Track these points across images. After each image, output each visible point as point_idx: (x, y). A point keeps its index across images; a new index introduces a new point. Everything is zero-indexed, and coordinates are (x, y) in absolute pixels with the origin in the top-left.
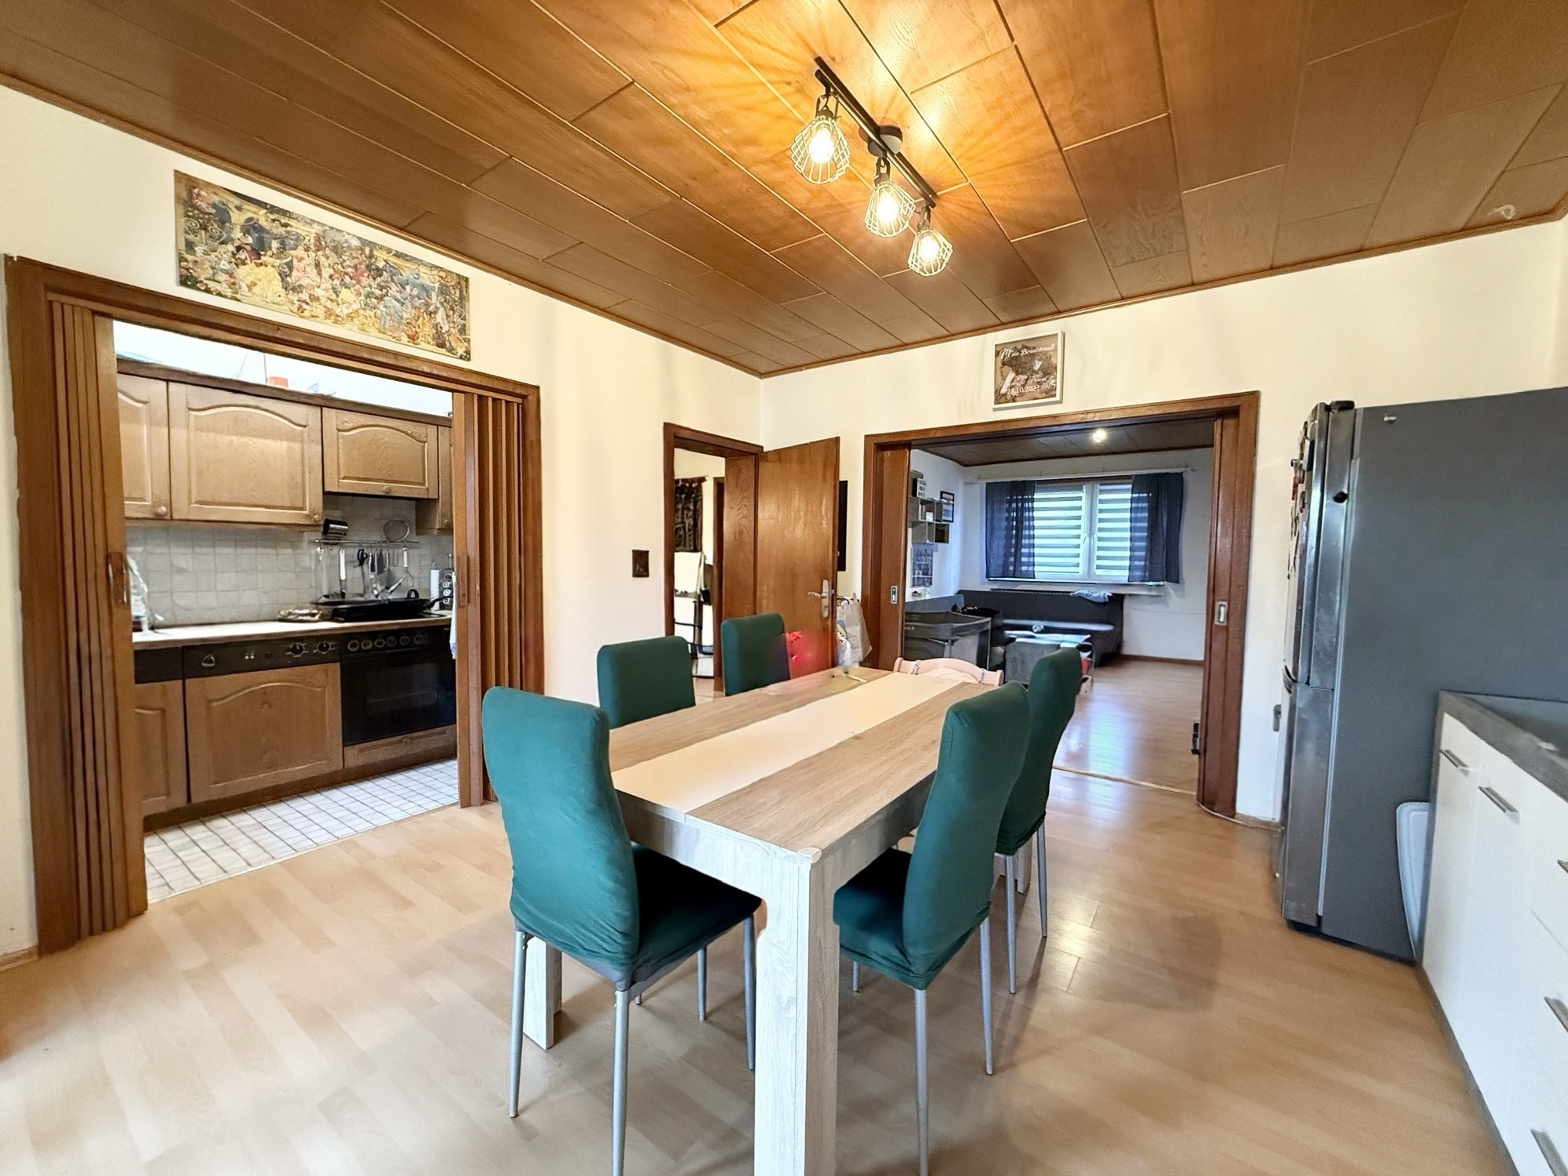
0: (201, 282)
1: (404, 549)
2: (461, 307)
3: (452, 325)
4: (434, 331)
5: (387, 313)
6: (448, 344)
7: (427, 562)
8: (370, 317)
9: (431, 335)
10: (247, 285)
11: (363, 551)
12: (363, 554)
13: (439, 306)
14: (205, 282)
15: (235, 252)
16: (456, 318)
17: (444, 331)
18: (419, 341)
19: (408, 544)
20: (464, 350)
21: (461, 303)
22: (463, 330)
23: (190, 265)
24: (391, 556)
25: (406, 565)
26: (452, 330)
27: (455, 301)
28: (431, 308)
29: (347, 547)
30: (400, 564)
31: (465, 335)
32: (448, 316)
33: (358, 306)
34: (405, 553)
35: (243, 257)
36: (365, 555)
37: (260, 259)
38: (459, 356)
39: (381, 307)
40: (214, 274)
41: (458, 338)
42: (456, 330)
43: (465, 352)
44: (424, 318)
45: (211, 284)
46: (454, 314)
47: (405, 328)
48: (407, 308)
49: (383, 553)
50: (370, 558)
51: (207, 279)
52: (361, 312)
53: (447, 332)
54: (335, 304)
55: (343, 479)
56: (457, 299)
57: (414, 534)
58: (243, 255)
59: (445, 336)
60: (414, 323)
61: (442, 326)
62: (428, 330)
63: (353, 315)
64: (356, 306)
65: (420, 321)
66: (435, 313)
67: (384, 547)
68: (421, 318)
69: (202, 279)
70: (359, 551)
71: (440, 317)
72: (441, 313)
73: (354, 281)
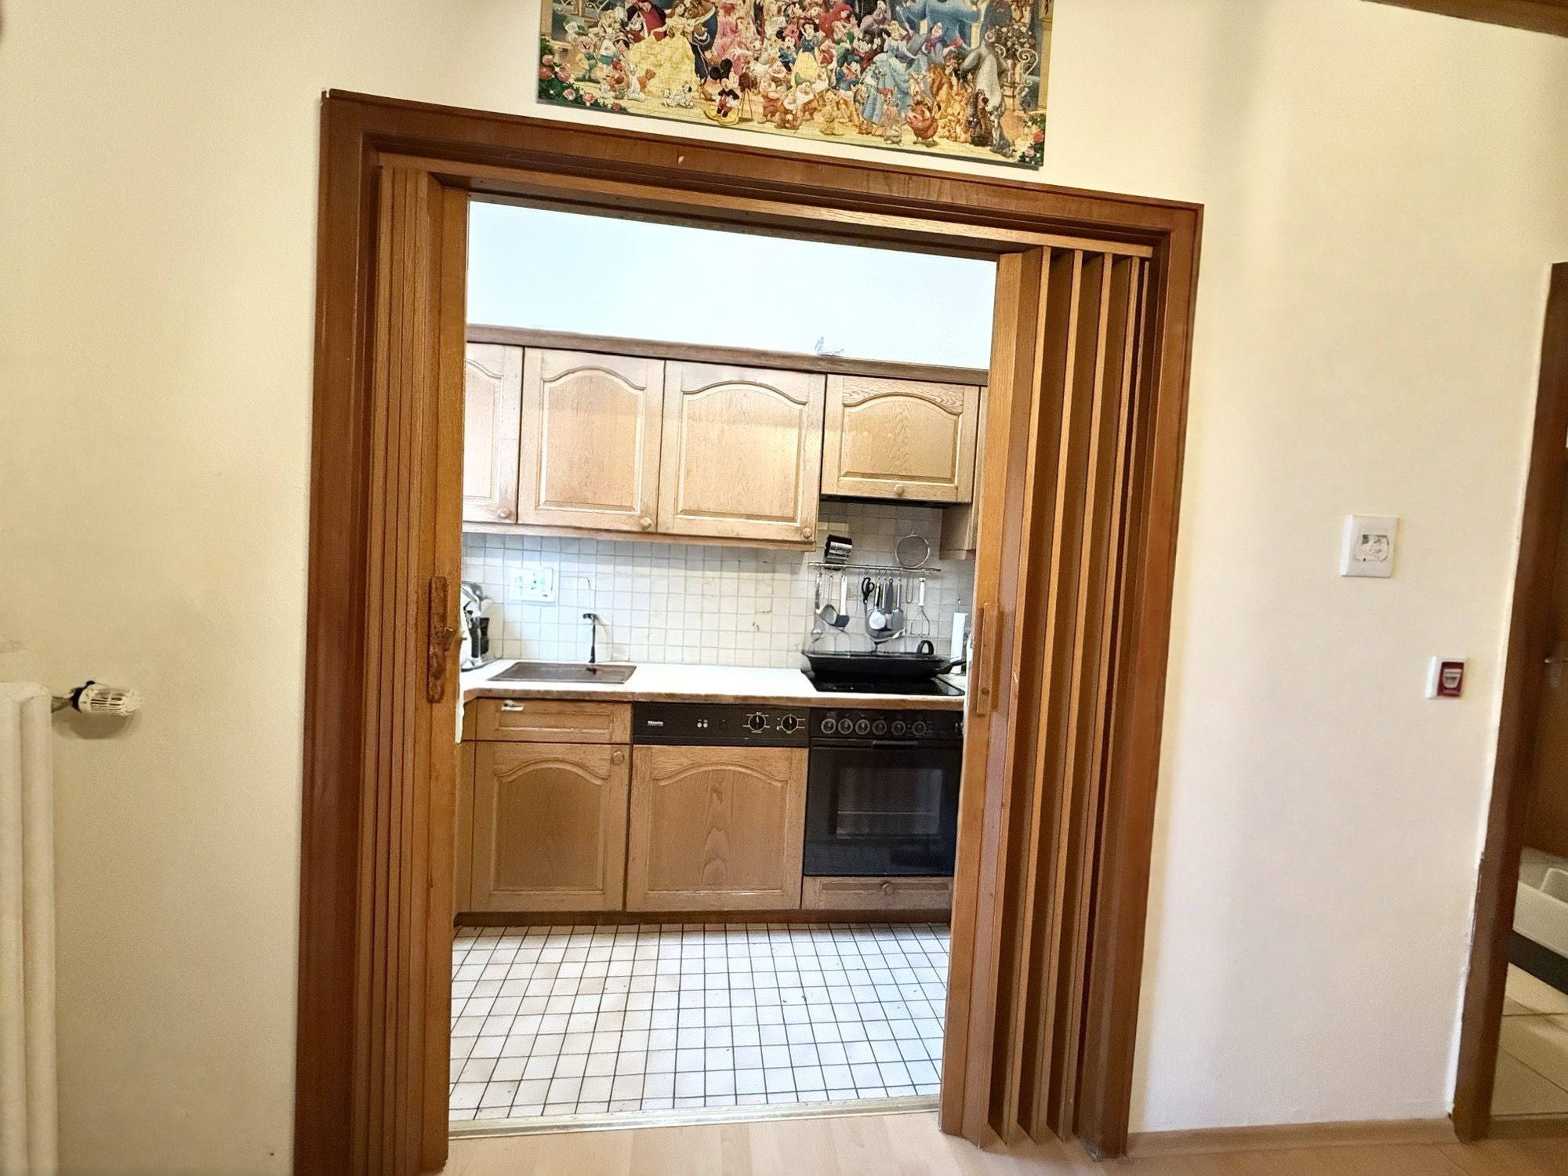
0: (570, 86)
1: (921, 579)
2: (1033, 47)
3: (1008, 92)
4: (970, 111)
5: (878, 90)
6: (995, 135)
7: (951, 599)
8: (846, 103)
9: (963, 121)
10: (639, 79)
11: (870, 579)
12: (869, 584)
13: (984, 50)
14: (577, 85)
15: (626, 20)
16: (1020, 74)
17: (989, 108)
18: (936, 138)
19: (927, 572)
20: (1031, 141)
21: (1033, 37)
22: (1033, 97)
23: (557, 59)
24: (904, 589)
25: (921, 603)
26: (1009, 102)
27: (1021, 34)
28: (967, 63)
29: (851, 574)
30: (915, 601)
31: (1036, 107)
32: (1001, 73)
33: (824, 85)
34: (922, 584)
35: (637, 27)
36: (871, 586)
37: (664, 23)
38: (1016, 159)
39: (869, 80)
40: (592, 68)
41: (1019, 118)
42: (1018, 101)
43: (1031, 147)
44: (951, 86)
45: (586, 89)
46: (1014, 66)
47: (911, 114)
48: (918, 72)
49: (894, 584)
50: (878, 589)
51: (578, 80)
52: (830, 95)
53: (997, 109)
54: (783, 88)
55: (845, 476)
56: (1024, 30)
57: (937, 558)
58: (636, 24)
59: (992, 118)
60: (929, 101)
61: (988, 96)
62: (959, 109)
63: (815, 104)
64: (820, 86)
65: (943, 93)
66: (975, 69)
67: (896, 576)
68: (945, 87)
69: (571, 81)
70: (865, 579)
71: (985, 81)
72: (988, 68)
73: (821, 34)
